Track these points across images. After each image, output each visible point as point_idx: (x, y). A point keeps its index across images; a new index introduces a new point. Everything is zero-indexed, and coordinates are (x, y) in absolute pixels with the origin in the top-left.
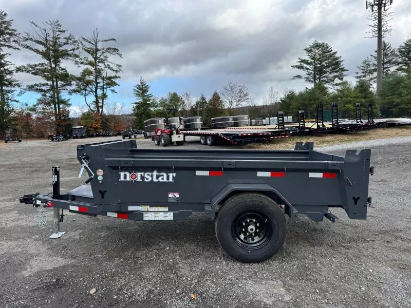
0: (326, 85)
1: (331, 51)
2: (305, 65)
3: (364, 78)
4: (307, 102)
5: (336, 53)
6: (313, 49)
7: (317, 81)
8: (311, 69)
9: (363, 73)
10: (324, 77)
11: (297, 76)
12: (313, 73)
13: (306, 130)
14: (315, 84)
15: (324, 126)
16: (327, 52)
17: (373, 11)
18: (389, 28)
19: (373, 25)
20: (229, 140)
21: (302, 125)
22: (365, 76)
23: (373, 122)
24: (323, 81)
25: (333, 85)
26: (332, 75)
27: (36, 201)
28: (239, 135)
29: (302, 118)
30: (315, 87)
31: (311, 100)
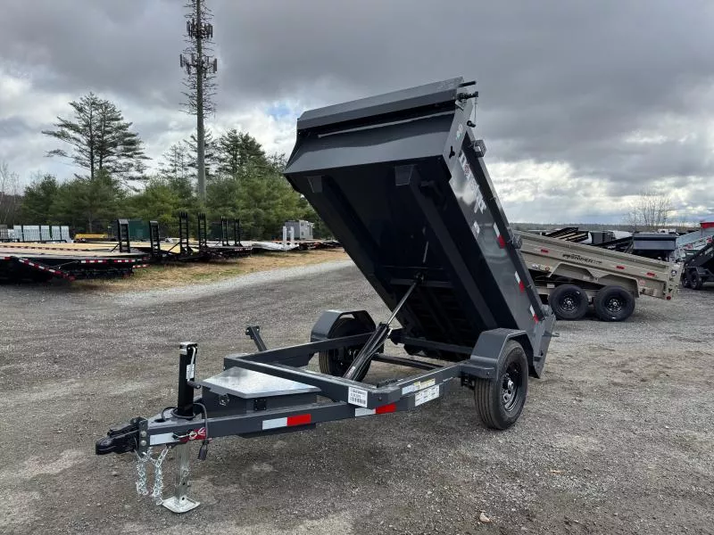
0: (114, 176)
1: (121, 119)
2: (71, 133)
3: (173, 174)
4: (87, 203)
5: (130, 125)
6: (87, 107)
7: (97, 167)
8: (82, 140)
9: (171, 165)
10: (109, 161)
11: (55, 152)
12: (89, 150)
13: (164, 256)
14: (92, 171)
15: (189, 248)
16: (113, 120)
17: (189, 73)
18: (212, 106)
19: (190, 95)
20: (54, 271)
21: (156, 247)
22: (174, 171)
23: (241, 245)
24: (108, 167)
25: (124, 178)
26: (123, 160)
27: (148, 439)
28: (83, 262)
29: (156, 233)
30: (92, 175)
31: (95, 199)
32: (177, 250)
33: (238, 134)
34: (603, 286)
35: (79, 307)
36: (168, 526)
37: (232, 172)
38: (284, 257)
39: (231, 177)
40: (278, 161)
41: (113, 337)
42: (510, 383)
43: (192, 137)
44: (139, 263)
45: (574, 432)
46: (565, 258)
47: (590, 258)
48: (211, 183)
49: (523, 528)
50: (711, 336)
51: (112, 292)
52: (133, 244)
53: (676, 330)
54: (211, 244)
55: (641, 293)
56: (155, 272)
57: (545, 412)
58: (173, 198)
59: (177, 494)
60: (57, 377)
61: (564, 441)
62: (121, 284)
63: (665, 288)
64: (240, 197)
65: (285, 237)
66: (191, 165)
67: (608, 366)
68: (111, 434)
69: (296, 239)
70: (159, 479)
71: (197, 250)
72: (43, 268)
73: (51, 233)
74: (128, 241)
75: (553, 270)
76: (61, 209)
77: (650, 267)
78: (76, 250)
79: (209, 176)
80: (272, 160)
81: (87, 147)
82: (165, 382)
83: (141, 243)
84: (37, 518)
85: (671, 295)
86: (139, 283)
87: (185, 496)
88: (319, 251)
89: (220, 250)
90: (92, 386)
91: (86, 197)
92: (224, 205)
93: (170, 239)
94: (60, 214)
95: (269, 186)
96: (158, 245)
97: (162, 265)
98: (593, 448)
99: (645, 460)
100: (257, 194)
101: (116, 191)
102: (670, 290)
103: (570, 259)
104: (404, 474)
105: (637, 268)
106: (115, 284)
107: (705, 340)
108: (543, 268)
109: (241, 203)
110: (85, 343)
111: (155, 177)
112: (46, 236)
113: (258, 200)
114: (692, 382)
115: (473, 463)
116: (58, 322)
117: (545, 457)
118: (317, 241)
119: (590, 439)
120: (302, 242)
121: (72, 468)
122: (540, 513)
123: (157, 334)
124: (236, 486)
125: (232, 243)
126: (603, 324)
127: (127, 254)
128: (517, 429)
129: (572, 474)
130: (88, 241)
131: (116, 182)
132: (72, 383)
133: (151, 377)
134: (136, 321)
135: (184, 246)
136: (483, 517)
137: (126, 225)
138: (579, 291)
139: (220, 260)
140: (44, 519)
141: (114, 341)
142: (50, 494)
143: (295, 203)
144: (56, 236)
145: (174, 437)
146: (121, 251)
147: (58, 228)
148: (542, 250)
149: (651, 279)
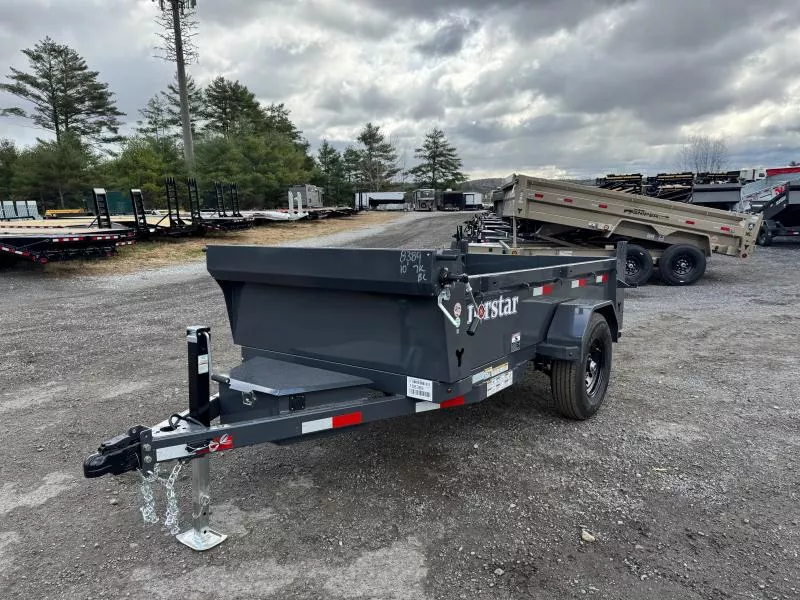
0: (84, 140)
1: (85, 68)
2: (29, 87)
3: (153, 134)
4: (54, 172)
5: (96, 74)
6: (44, 55)
7: (62, 128)
8: (43, 97)
9: (150, 123)
10: (76, 121)
11: (12, 110)
12: (51, 108)
13: (152, 230)
14: (58, 134)
15: (180, 221)
16: (76, 69)
17: (163, 9)
18: (193, 50)
19: (167, 36)
20: (21, 253)
21: (142, 221)
22: (154, 130)
23: (240, 216)
24: (75, 129)
25: (97, 140)
26: (93, 119)
27: (153, 454)
28: (54, 240)
29: (139, 205)
30: (58, 139)
31: (63, 168)
32: (166, 223)
33: (225, 83)
34: (669, 245)
35: (56, 295)
36: (190, 570)
37: (223, 129)
38: (292, 228)
39: (221, 135)
40: (276, 114)
41: (98, 328)
42: (593, 365)
43: (171, 88)
44: (123, 240)
45: (669, 419)
46: (627, 214)
47: (654, 212)
48: (198, 142)
49: (638, 547)
50: (794, 298)
51: (93, 275)
52: (113, 219)
53: (752, 292)
54: (206, 216)
55: (714, 251)
56: (143, 250)
57: (628, 395)
58: (156, 162)
59: (197, 525)
60: (33, 380)
61: (661, 432)
62: (104, 266)
63: (740, 244)
64: (234, 160)
65: (291, 205)
66: (174, 122)
67: (688, 337)
68: (104, 450)
69: (304, 207)
70: (173, 503)
71: (189, 223)
72: (7, 249)
73: (16, 209)
74: (106, 214)
75: (612, 228)
76: (26, 181)
77: (725, 221)
78: (46, 227)
79: (196, 136)
80: (269, 113)
81: (48, 105)
82: (168, 380)
83: (123, 216)
84: (17, 568)
85: (746, 252)
86: (124, 263)
87: (207, 528)
88: (332, 220)
89: (216, 222)
90: (78, 389)
91: (52, 166)
92: (217, 170)
93: (157, 211)
94: (25, 188)
95: (267, 145)
96: (144, 218)
97: (151, 241)
98: (697, 437)
99: (762, 450)
100: (254, 155)
101: (88, 157)
102: (746, 247)
103: (632, 215)
104: (476, 483)
105: (709, 223)
106: (98, 266)
107: (790, 302)
108: (601, 226)
109: (234, 167)
110: (65, 337)
111: (133, 139)
112: (11, 213)
113: (255, 162)
114: (789, 352)
115: (558, 464)
116: (32, 314)
117: (642, 453)
118: (328, 209)
119: (691, 427)
120: (312, 210)
121: (59, 497)
122: (655, 525)
123: (151, 323)
124: (270, 509)
125: (229, 213)
126: (669, 289)
127: (107, 230)
128: (599, 418)
129: (680, 472)
130: (59, 217)
131: (87, 146)
132: (52, 386)
133: (148, 375)
134: (125, 308)
135: (174, 218)
136: (586, 535)
137: (103, 195)
138: (642, 251)
139: (217, 234)
140: (26, 569)
141: (101, 333)
142: (32, 533)
143: (299, 165)
144: (22, 212)
145: (188, 450)
146: (100, 226)
147: (23, 203)
148: (600, 206)
149: (725, 235)
